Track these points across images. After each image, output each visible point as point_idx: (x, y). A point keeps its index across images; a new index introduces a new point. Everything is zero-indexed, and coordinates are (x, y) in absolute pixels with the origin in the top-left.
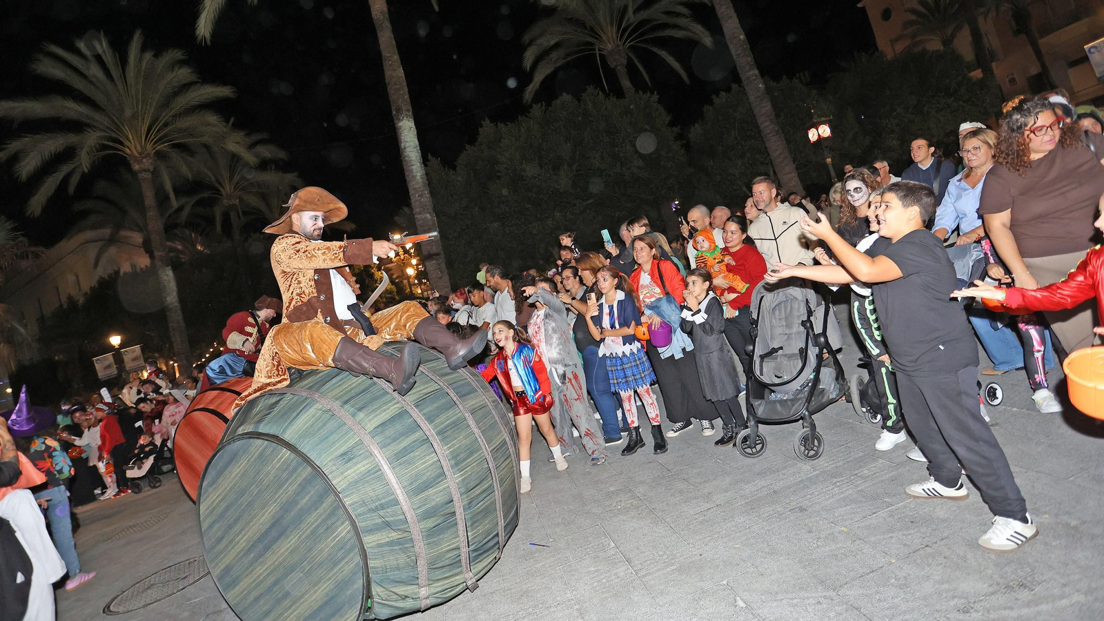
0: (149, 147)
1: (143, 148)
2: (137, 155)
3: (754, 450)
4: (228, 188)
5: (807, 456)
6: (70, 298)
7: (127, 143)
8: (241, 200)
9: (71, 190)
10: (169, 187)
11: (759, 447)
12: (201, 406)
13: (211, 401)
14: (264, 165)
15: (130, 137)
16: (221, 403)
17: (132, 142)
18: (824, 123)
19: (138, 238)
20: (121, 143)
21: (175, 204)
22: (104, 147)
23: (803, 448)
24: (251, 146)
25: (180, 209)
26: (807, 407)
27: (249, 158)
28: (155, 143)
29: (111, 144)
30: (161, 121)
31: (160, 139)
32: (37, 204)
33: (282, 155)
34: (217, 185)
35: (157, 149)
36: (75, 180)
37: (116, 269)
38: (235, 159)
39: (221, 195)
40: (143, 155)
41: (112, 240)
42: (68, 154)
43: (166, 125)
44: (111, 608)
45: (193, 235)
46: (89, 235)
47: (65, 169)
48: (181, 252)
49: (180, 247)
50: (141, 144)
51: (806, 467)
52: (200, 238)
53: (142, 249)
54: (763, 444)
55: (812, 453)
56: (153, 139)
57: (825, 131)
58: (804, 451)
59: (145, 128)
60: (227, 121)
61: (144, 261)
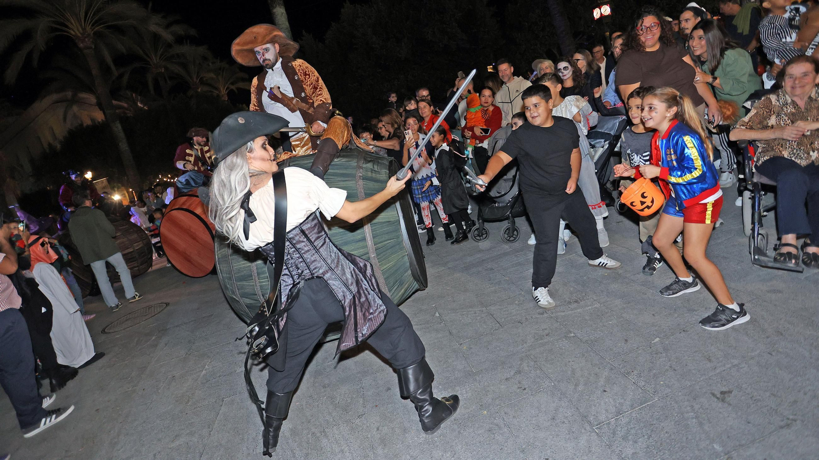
0: (88, 29)
1: (84, 29)
2: (79, 35)
3: (481, 238)
4: (155, 60)
5: (508, 240)
6: (50, 145)
7: (70, 26)
8: (166, 68)
9: (35, 63)
10: (109, 60)
11: (484, 236)
12: (177, 207)
13: (184, 204)
14: (180, 40)
15: (73, 21)
16: (190, 205)
17: (74, 24)
18: (606, 4)
19: (92, 99)
20: (67, 26)
21: (115, 73)
22: (54, 30)
23: (506, 236)
24: (168, 27)
25: (121, 76)
26: (511, 211)
27: (167, 36)
28: (93, 25)
29: (58, 27)
30: (94, 7)
31: (96, 22)
32: (11, 74)
33: (193, 32)
34: (145, 57)
35: (95, 30)
36: (36, 56)
37: (80, 123)
38: (156, 37)
39: (150, 65)
40: (85, 35)
41: (74, 101)
42: (26, 36)
43: (99, 10)
44: (106, 331)
45: (134, 95)
46: (55, 97)
47: (27, 48)
48: (127, 109)
49: (125, 105)
50: (81, 25)
51: (506, 247)
52: (139, 98)
53: (97, 107)
54: (487, 233)
55: (512, 239)
56: (91, 21)
57: (606, 10)
58: (507, 238)
59: (82, 14)
60: (146, 7)
61: (99, 116)
